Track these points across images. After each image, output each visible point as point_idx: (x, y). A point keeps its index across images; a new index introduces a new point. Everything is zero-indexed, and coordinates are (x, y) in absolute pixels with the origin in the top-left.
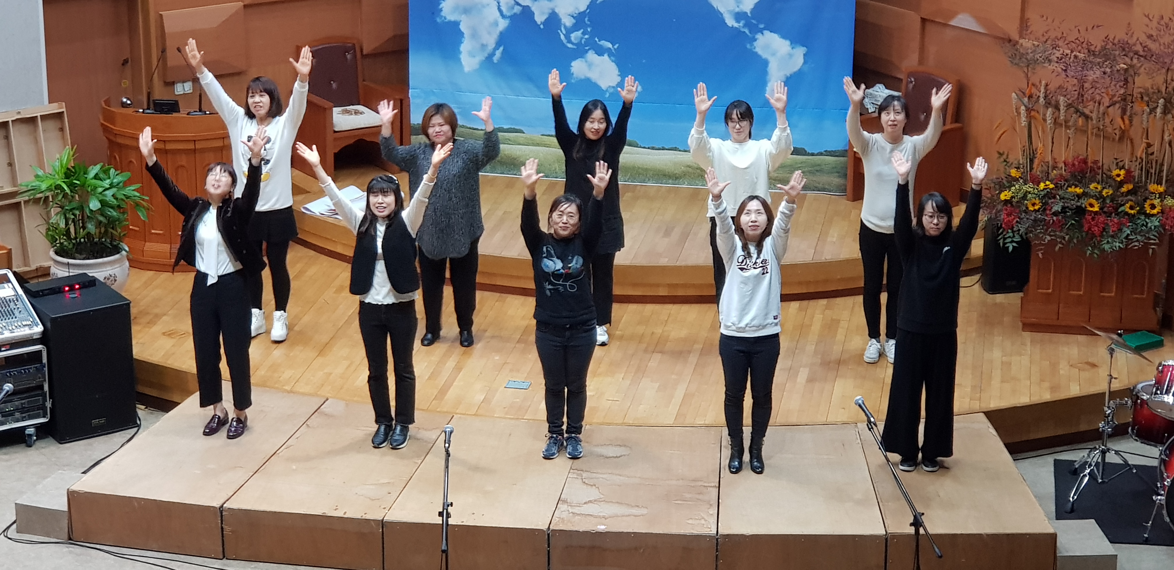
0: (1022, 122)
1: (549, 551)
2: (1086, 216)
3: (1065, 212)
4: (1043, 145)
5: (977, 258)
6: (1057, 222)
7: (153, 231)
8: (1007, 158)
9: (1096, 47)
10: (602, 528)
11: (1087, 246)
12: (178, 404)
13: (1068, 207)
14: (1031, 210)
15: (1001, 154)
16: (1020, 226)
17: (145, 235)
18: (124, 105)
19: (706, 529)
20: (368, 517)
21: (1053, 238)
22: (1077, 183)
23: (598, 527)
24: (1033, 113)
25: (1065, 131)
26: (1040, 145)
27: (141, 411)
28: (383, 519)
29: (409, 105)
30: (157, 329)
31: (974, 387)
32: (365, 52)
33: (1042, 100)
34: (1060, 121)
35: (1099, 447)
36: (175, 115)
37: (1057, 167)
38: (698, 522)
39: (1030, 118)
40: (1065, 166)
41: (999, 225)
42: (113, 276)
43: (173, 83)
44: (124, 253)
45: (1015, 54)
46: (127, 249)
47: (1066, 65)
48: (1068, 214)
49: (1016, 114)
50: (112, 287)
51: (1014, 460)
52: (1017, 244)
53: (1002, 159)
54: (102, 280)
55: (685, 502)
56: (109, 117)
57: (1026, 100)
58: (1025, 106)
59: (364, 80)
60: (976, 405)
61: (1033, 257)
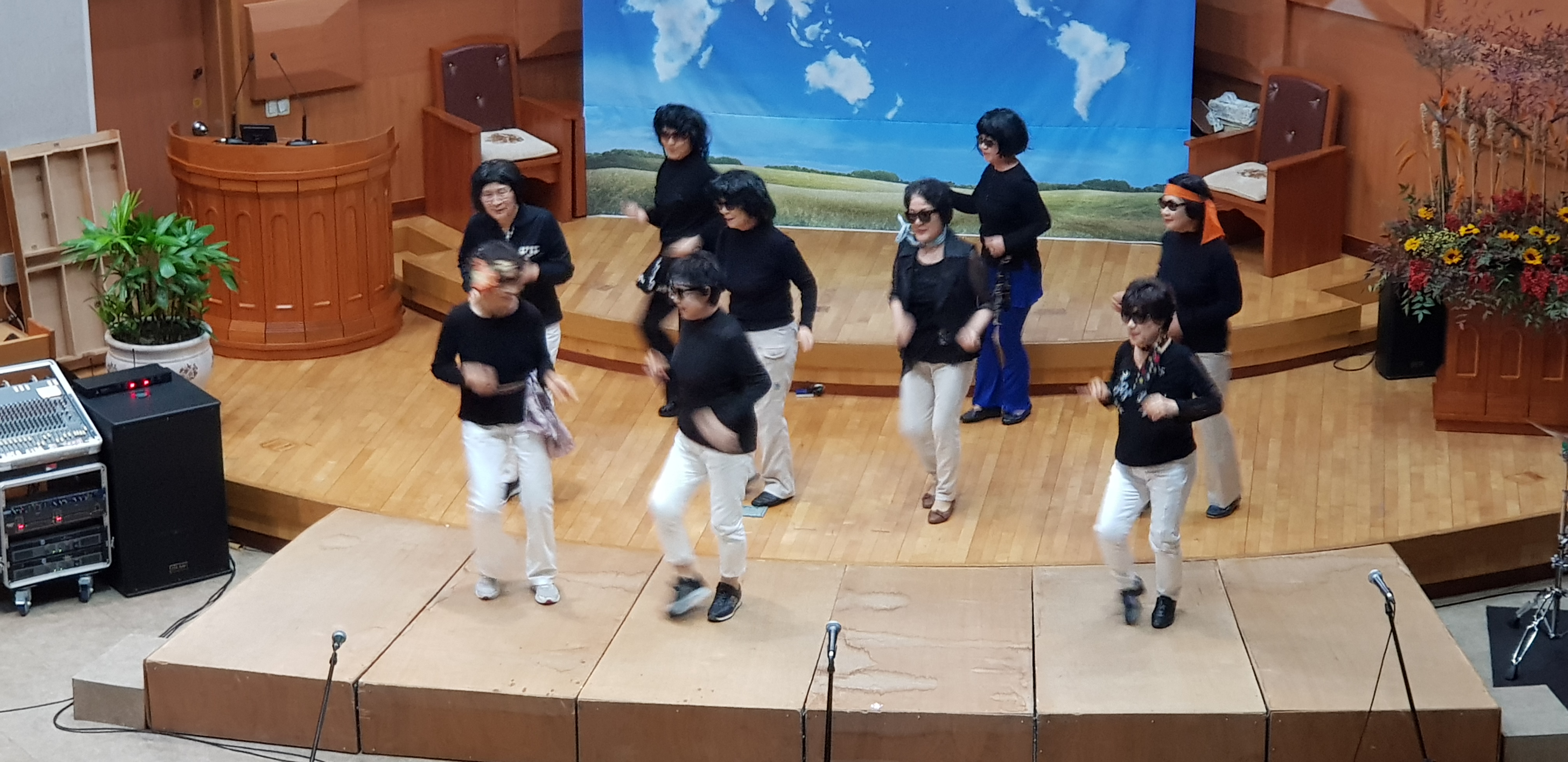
0: (1434, 143)
1: (804, 740)
2: (1524, 272)
3: (1495, 267)
4: (1464, 175)
5: (1369, 330)
6: (1484, 281)
7: (241, 305)
8: (1413, 193)
9: (1535, 39)
10: (876, 707)
11: (1525, 312)
12: (285, 542)
13: (1498, 259)
14: (1448, 265)
15: (1404, 188)
16: (1433, 285)
17: (229, 310)
18: (196, 132)
19: (1019, 708)
20: (556, 695)
21: (1479, 302)
22: (1510, 226)
23: (872, 706)
24: (1449, 131)
25: (1494, 155)
26: (1459, 175)
27: (235, 552)
28: (577, 698)
29: (583, 129)
30: (253, 438)
31: (1374, 509)
32: (522, 56)
33: (1461, 112)
34: (1485, 142)
35: (1552, 589)
36: (270, 145)
37: (1481, 205)
38: (1007, 697)
39: (1445, 138)
40: (1494, 203)
41: (1404, 285)
42: (192, 367)
43: (263, 102)
44: (206, 335)
45: (1425, 51)
46: (210, 330)
47: (1495, 65)
48: (1499, 269)
49: (1425, 132)
50: (192, 381)
51: (1436, 607)
52: (1430, 311)
53: (1406, 195)
54: (177, 371)
55: (989, 671)
56: (179, 148)
57: (1439, 113)
58: (1439, 122)
59: (521, 94)
60: (1380, 535)
61: (1450, 329)
